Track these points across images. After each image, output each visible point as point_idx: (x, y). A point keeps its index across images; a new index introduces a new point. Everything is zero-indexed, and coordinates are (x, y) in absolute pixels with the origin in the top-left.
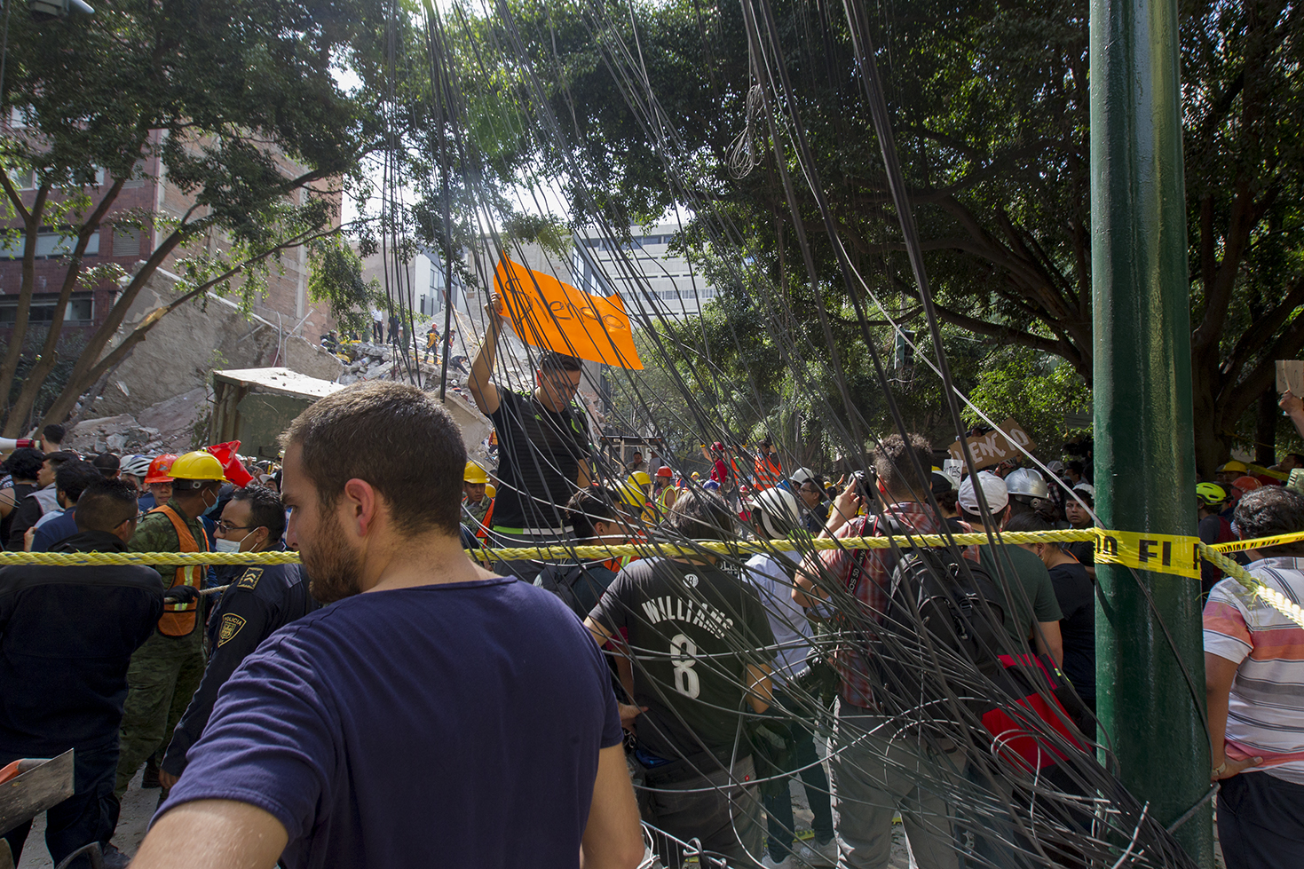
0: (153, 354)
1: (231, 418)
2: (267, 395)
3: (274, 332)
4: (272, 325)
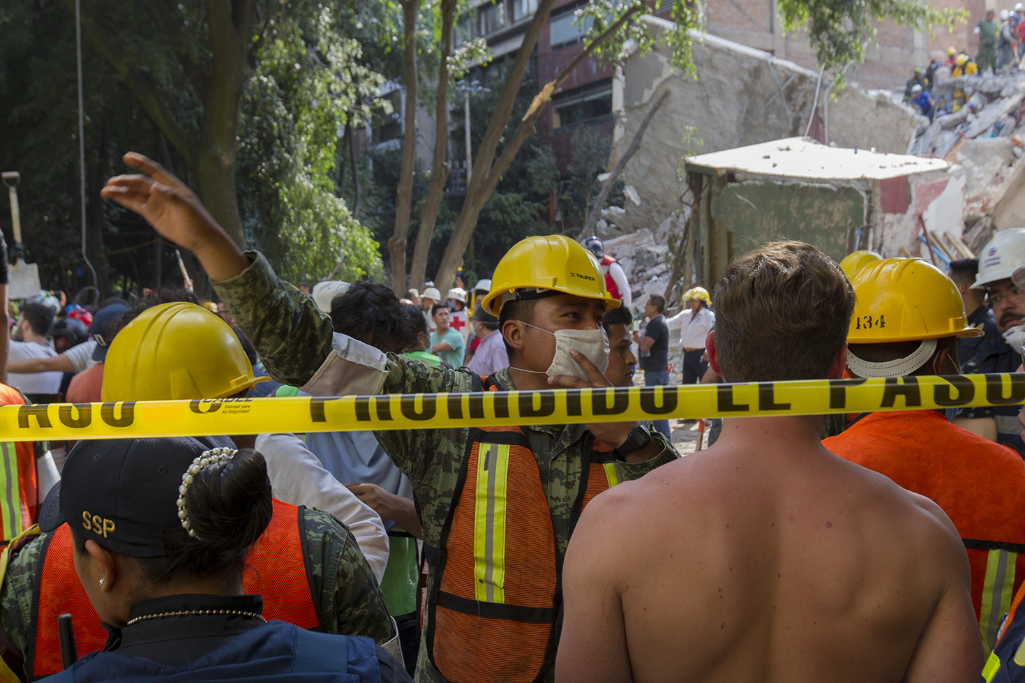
0: (669, 143)
1: (717, 223)
2: (749, 185)
3: (811, 82)
4: (808, 73)
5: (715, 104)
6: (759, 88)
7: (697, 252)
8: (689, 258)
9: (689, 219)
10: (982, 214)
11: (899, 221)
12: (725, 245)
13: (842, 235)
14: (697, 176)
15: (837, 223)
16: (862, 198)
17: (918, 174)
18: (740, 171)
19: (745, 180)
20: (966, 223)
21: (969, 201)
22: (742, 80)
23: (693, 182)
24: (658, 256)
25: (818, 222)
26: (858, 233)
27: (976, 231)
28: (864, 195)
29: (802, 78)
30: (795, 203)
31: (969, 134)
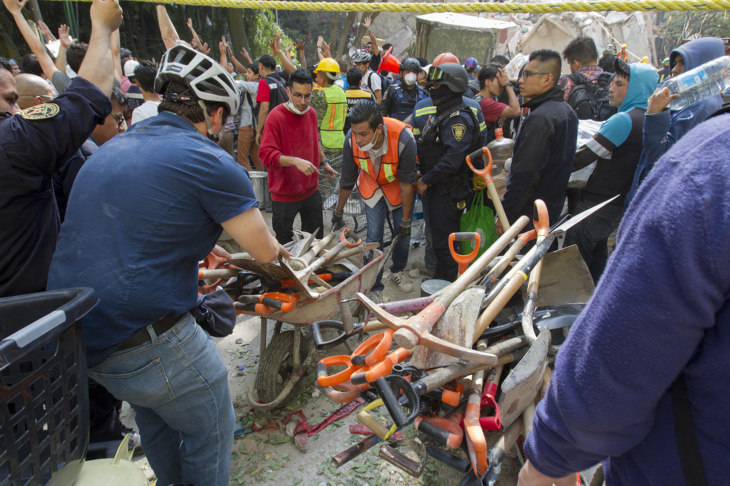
2: (444, 29)
11: (502, 46)
13: (483, 51)
15: (482, 46)
17: (509, 28)
18: (440, 23)
23: (420, 26)
25: (474, 45)
26: (489, 50)
28: (494, 34)
30: (464, 37)
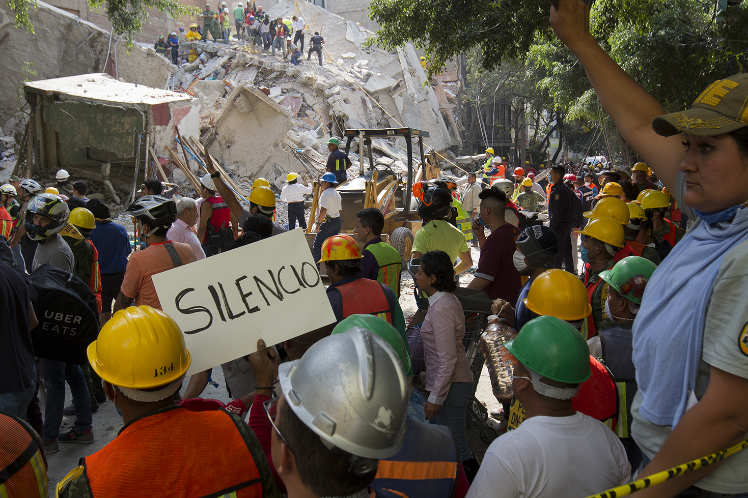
0: (10, 68)
1: (48, 126)
2: (69, 103)
3: (105, 37)
4: (104, 31)
5: (42, 45)
6: (71, 37)
7: (35, 144)
8: (30, 148)
9: (28, 122)
10: (210, 126)
11: (164, 130)
12: (54, 139)
13: (130, 138)
14: (33, 95)
15: (127, 130)
16: (142, 115)
17: (174, 102)
18: (63, 94)
19: (66, 99)
20: (201, 131)
21: (203, 118)
22: (60, 31)
23: (30, 98)
24: (7, 143)
25: (115, 129)
26: (140, 136)
27: (207, 135)
28: (143, 114)
29: (100, 34)
30: (100, 117)
31: (200, 76)
